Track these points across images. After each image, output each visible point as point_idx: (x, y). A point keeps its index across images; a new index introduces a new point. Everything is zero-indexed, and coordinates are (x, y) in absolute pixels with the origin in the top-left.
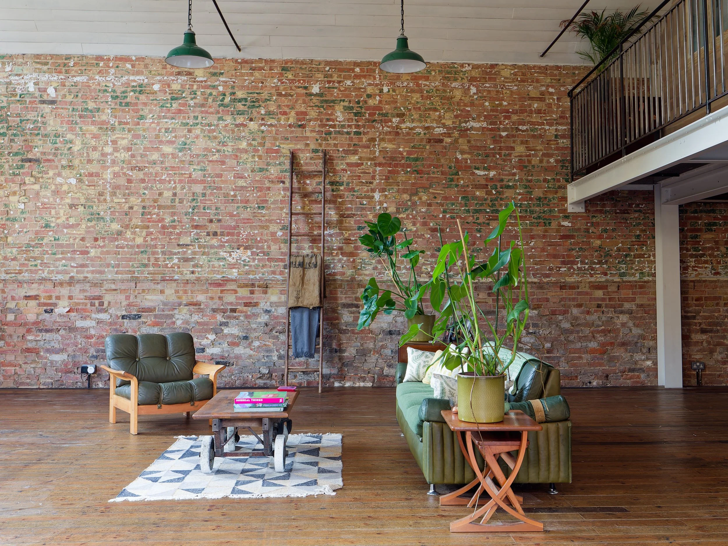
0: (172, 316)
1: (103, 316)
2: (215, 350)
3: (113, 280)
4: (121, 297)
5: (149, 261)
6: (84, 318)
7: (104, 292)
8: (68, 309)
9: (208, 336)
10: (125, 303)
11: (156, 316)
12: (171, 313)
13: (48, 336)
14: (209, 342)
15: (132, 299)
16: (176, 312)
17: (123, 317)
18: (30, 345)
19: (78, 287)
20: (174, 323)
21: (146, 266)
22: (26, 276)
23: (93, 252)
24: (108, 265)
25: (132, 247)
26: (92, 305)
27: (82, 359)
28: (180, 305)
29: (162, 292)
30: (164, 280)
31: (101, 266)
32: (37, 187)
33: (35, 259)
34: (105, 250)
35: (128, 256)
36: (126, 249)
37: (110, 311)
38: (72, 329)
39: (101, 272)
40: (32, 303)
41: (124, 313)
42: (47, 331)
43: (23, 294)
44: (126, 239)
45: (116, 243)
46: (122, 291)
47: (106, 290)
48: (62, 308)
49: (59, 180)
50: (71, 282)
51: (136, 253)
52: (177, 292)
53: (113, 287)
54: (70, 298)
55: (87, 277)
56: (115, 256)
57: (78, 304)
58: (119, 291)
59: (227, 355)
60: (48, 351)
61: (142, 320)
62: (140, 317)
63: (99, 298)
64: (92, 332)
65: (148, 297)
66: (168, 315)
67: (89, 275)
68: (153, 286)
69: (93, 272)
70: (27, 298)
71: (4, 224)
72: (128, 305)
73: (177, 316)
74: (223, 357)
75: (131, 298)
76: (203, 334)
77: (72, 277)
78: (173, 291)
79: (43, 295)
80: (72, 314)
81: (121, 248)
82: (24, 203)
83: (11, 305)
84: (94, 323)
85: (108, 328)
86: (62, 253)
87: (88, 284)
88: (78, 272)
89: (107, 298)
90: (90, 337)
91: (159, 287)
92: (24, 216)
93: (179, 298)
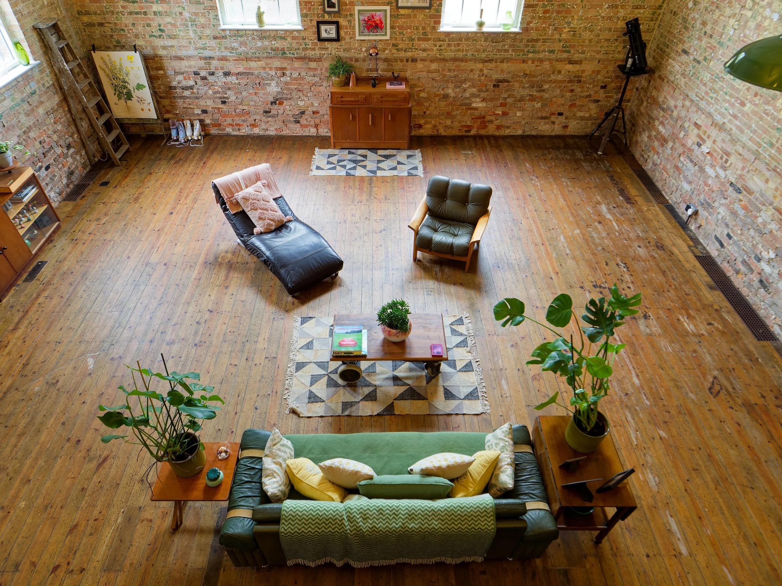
0: (760, 211)
1: (722, 173)
2: (767, 269)
3: (744, 144)
4: (740, 165)
5: (777, 142)
6: (712, 166)
7: (733, 151)
8: (708, 151)
9: (770, 250)
10: (739, 172)
11: (750, 200)
12: (760, 206)
13: (690, 165)
14: (767, 257)
15: (744, 172)
16: (764, 208)
17: (731, 184)
18: (680, 165)
19: (723, 134)
20: (756, 217)
21: (772, 145)
22: (703, 104)
23: (748, 107)
24: (749, 127)
25: (774, 118)
26: (721, 158)
27: (695, 199)
28: (771, 204)
29: (767, 181)
30: (775, 170)
31: (745, 124)
32: (749, 14)
33: (715, 92)
34: (756, 109)
35: (766, 126)
36: (769, 118)
37: (727, 172)
38: (702, 170)
39: (742, 131)
40: (696, 131)
41: (733, 181)
42: (691, 161)
43: (695, 120)
44: (774, 107)
45: (766, 107)
46: (745, 160)
47: (736, 151)
48: (705, 149)
49: (767, 12)
50: (721, 128)
51: (773, 127)
52: (776, 189)
53: (741, 151)
54: (714, 142)
55: (731, 129)
56: (758, 120)
57: (715, 151)
58: (741, 157)
59: (771, 281)
60: (684, 176)
61: (740, 196)
62: (740, 193)
63: (728, 154)
64: (710, 182)
65: (755, 178)
66: (757, 207)
67: (734, 128)
68: (765, 171)
69: (737, 127)
70: (696, 124)
71: (715, 47)
72: (740, 176)
73: (762, 213)
74: (767, 279)
75: (746, 170)
76: (768, 247)
77: (724, 123)
78: (774, 187)
79: (703, 128)
80: (709, 157)
81: (767, 114)
82: (735, 29)
83: (686, 125)
84: (713, 175)
85: (718, 186)
86: (730, 96)
87: (729, 137)
88: (730, 121)
89: (732, 159)
90: (706, 184)
91: (768, 174)
92: (728, 43)
93: (775, 197)
